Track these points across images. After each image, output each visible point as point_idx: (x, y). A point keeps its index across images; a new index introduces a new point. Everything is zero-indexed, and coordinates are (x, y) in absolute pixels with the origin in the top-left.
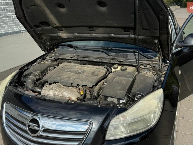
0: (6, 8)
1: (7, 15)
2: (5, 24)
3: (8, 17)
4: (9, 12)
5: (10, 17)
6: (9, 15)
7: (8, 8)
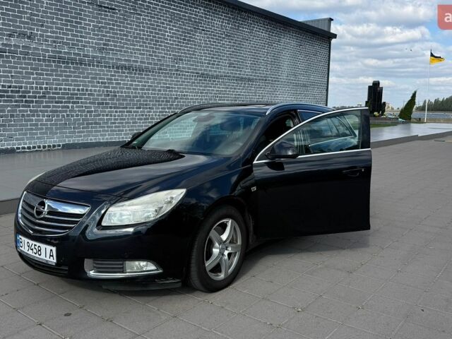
0: (105, 100)
1: (105, 112)
2: (100, 127)
3: (107, 115)
4: (111, 108)
5: (111, 116)
6: (109, 112)
7: (110, 100)
